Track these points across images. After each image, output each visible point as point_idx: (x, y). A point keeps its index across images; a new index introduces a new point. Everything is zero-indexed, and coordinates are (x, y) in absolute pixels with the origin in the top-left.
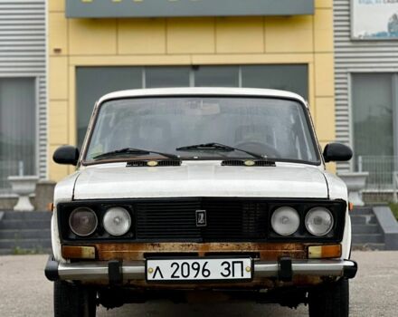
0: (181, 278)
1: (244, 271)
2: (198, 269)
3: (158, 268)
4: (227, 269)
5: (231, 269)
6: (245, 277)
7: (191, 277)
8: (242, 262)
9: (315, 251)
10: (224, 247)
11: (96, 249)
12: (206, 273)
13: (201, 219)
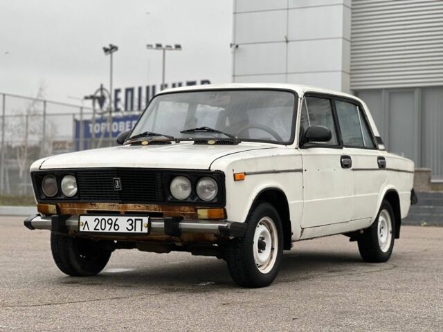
0: (101, 231)
1: (143, 227)
2: (111, 224)
3: (86, 222)
4: (131, 225)
5: (134, 225)
6: (143, 232)
7: (106, 230)
8: (141, 220)
9: (203, 213)
10: (137, 208)
11: (57, 207)
12: (116, 227)
13: (118, 185)
